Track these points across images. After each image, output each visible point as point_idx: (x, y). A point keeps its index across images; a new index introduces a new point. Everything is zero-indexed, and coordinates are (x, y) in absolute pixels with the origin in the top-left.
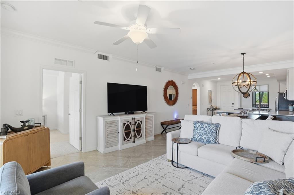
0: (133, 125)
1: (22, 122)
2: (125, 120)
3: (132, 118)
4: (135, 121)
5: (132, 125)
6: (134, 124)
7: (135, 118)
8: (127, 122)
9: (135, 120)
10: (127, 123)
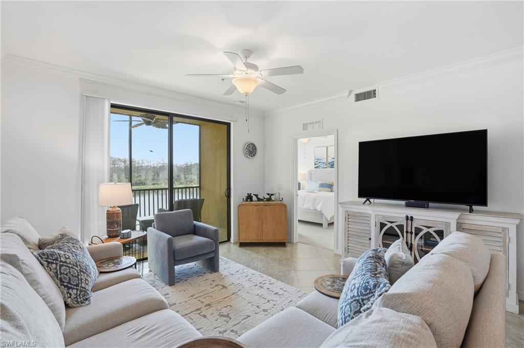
0: (407, 232)
1: (268, 194)
2: (384, 217)
3: (404, 216)
4: (415, 225)
5: (405, 234)
6: (411, 233)
7: (414, 217)
8: (392, 222)
9: (413, 222)
10: (389, 225)
